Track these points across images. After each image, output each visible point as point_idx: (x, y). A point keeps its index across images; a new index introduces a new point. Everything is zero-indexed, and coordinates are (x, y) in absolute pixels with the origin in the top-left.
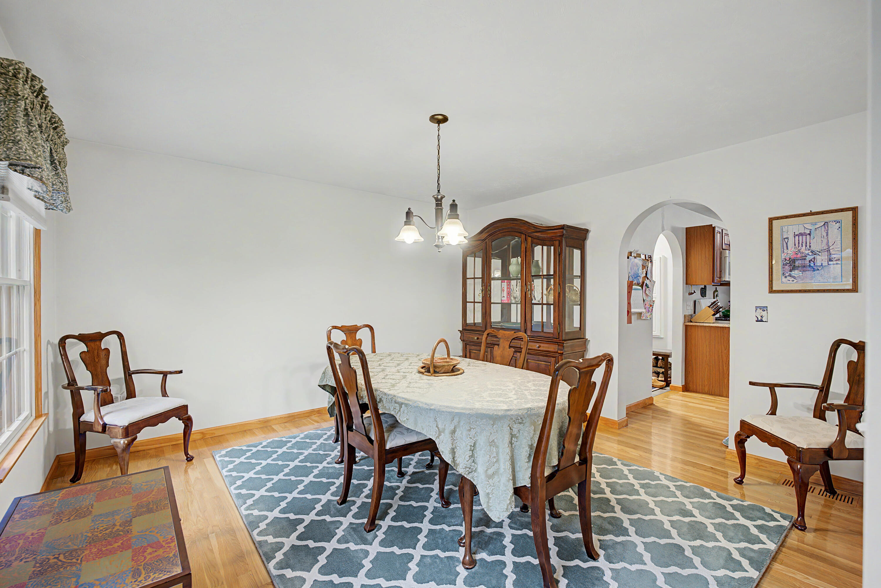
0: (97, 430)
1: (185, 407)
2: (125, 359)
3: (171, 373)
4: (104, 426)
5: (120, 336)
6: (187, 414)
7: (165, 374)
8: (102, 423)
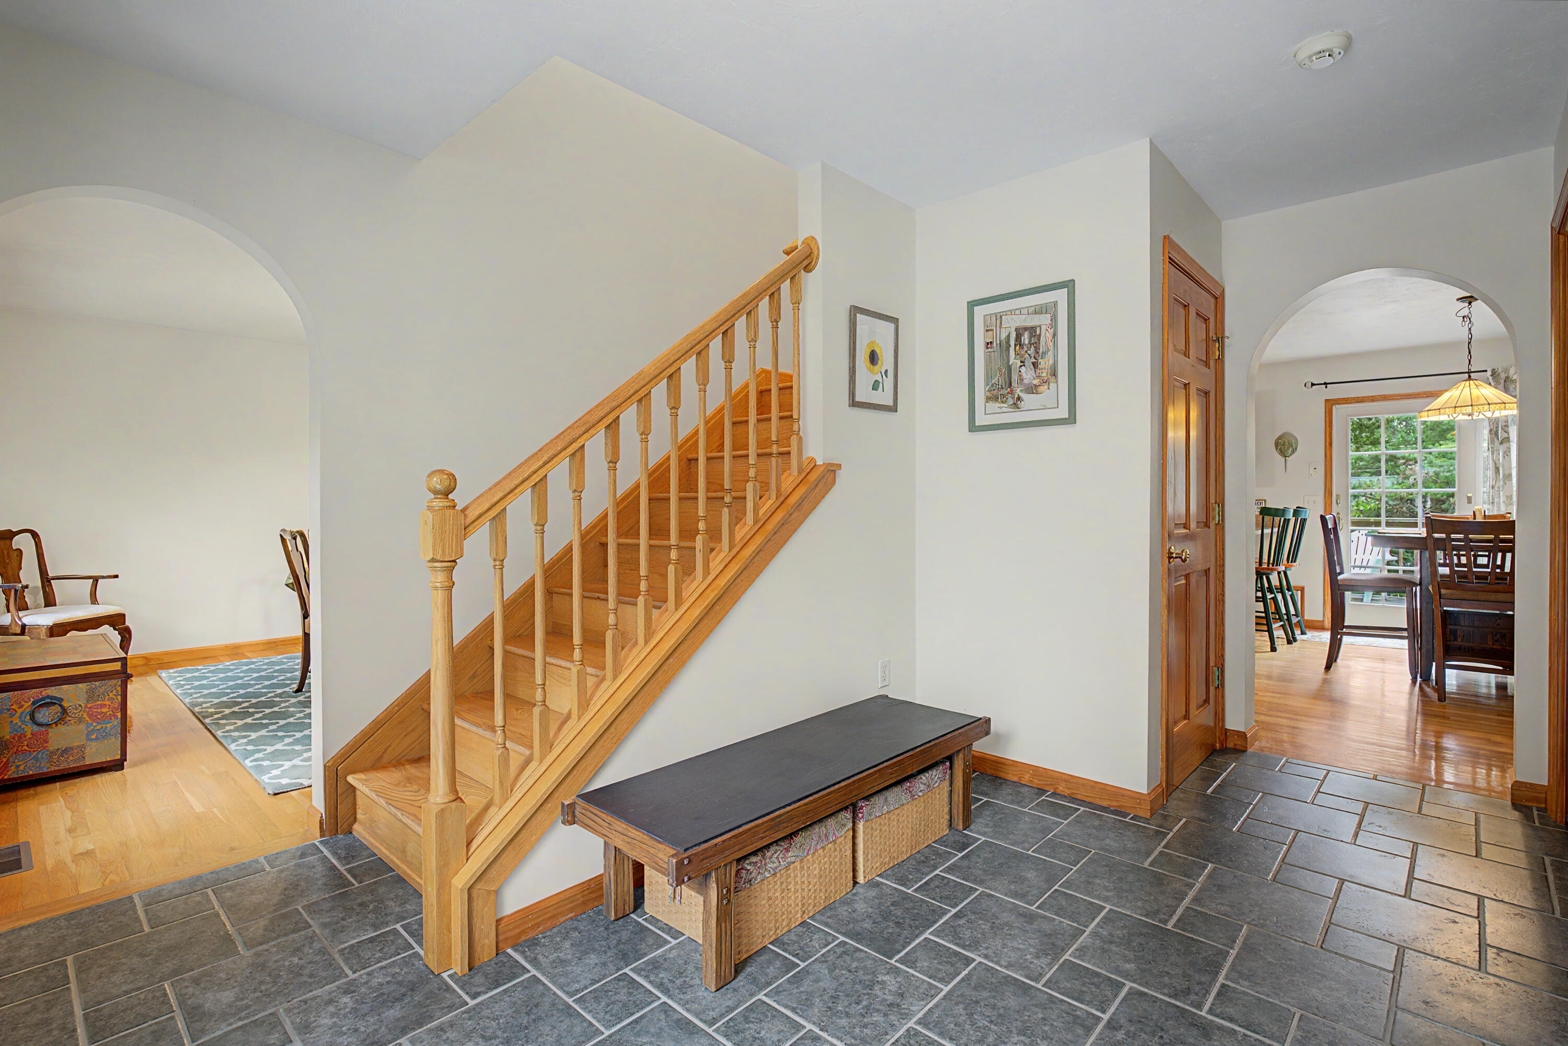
0: (14, 632)
1: (122, 616)
2: (41, 560)
3: (103, 577)
4: (24, 627)
5: (35, 535)
6: (124, 623)
7: (96, 580)
8: (20, 623)
